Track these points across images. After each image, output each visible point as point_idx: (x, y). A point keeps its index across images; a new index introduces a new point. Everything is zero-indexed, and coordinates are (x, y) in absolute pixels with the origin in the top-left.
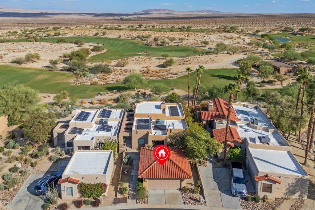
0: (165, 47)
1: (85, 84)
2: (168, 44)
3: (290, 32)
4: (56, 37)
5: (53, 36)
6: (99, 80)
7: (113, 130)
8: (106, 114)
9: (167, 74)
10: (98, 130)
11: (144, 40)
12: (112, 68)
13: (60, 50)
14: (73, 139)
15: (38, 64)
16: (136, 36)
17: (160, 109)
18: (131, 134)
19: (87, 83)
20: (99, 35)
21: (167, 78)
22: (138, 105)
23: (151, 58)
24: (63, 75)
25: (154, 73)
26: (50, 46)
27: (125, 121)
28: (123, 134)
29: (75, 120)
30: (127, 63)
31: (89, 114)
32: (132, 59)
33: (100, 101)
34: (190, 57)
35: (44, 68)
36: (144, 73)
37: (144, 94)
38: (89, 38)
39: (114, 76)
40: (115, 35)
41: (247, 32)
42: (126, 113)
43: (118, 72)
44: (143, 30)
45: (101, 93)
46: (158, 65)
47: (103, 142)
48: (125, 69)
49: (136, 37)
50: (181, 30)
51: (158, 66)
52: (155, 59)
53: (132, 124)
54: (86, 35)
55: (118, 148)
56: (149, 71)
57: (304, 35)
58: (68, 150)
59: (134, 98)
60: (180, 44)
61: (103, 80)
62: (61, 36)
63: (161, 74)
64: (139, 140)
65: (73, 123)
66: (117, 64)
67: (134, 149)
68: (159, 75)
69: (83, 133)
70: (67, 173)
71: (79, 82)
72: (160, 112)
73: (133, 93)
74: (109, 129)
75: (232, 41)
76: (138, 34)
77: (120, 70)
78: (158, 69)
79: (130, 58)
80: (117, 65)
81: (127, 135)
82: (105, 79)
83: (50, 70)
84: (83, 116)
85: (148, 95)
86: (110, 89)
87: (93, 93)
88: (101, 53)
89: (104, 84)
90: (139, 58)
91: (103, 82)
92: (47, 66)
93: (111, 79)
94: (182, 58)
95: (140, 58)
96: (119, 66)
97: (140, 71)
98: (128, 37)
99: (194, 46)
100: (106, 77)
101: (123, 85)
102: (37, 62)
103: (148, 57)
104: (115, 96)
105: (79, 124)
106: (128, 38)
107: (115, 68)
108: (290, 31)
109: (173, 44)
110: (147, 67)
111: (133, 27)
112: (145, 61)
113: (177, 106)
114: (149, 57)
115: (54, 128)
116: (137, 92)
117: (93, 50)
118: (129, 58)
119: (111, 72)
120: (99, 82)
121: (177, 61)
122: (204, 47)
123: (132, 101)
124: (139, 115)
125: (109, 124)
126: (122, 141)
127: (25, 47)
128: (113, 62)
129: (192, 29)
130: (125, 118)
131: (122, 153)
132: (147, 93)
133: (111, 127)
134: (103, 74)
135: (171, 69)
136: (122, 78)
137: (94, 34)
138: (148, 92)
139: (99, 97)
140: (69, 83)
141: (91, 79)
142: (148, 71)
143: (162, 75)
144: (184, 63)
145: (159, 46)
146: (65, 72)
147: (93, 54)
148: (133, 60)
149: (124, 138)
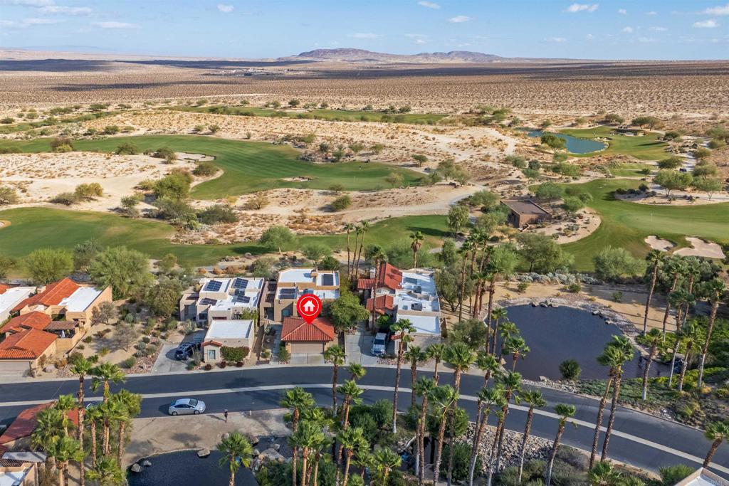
0: (342, 165)
1: (197, 242)
2: (347, 159)
3: (616, 125)
4: (109, 136)
5: (102, 134)
6: (217, 235)
7: (252, 302)
8: (241, 284)
9: (335, 225)
10: (234, 301)
11: (300, 147)
12: (239, 211)
13: (131, 172)
14: (207, 310)
15: (100, 203)
16: (283, 136)
17: (311, 277)
18: (273, 305)
19: (200, 241)
20: (202, 133)
21: (333, 233)
22: (282, 274)
23: (311, 193)
24: (152, 226)
25: (314, 223)
26: (107, 162)
27: (266, 292)
28: (264, 304)
29: (205, 290)
30: (267, 203)
31: (220, 284)
32: (276, 194)
33: (227, 269)
34: (381, 192)
35: (114, 213)
36: (296, 222)
37: (294, 259)
38: (181, 140)
39: (244, 229)
40: (237, 133)
41: (526, 126)
42: (267, 283)
43: (249, 220)
44: (300, 117)
45: (227, 257)
46: (323, 206)
47: (241, 313)
48: (262, 215)
49: (283, 139)
50: (385, 116)
51: (321, 209)
52: (317, 194)
53: (274, 295)
54: (174, 132)
55: (259, 320)
56: (305, 220)
57: (640, 135)
58: (201, 323)
59: (277, 265)
60: (372, 158)
61: (225, 236)
62: (119, 135)
63: (326, 224)
64: (282, 311)
65: (204, 294)
66: (246, 204)
67: (277, 322)
68: (321, 226)
69: (217, 304)
70: (209, 337)
71: (185, 240)
72: (310, 280)
73: (276, 257)
74: (247, 300)
75: (479, 151)
76: (287, 131)
77: (253, 217)
78: (322, 214)
79: (271, 191)
80: (248, 207)
81: (269, 305)
82: (228, 234)
83: (126, 217)
84: (214, 286)
85: (299, 260)
86: (241, 251)
87: (213, 258)
88: (213, 178)
89: (228, 244)
90: (288, 191)
91: (226, 239)
92: (117, 209)
93: (238, 234)
94: (367, 194)
95: (290, 193)
96: (250, 209)
97: (290, 218)
98: (266, 139)
99: (399, 164)
100: (229, 230)
101: (261, 246)
102: (95, 200)
103: (304, 190)
104: (249, 262)
105: (211, 294)
106: (266, 141)
107: (244, 212)
108: (617, 123)
109: (357, 158)
110: (301, 211)
111: (277, 106)
112: (300, 199)
113: (334, 274)
114: (306, 190)
115: (180, 299)
116: (282, 256)
117: (196, 173)
118: (269, 191)
119: (238, 221)
120: (218, 239)
121: (358, 199)
122: (416, 166)
123: (274, 268)
124: (282, 284)
125: (247, 294)
126: (262, 313)
127: (57, 166)
128: (239, 199)
129: (410, 113)
130: (266, 289)
131: (263, 326)
132: (298, 258)
133: (249, 298)
134: (223, 225)
135: (344, 216)
136: (258, 232)
137: (192, 129)
138: (299, 256)
139: (224, 264)
140: (168, 240)
141: (204, 235)
142: (304, 217)
143: (327, 227)
144: (368, 202)
145: (330, 163)
146: (154, 220)
147: (197, 181)
148: (277, 197)
149: (266, 309)
